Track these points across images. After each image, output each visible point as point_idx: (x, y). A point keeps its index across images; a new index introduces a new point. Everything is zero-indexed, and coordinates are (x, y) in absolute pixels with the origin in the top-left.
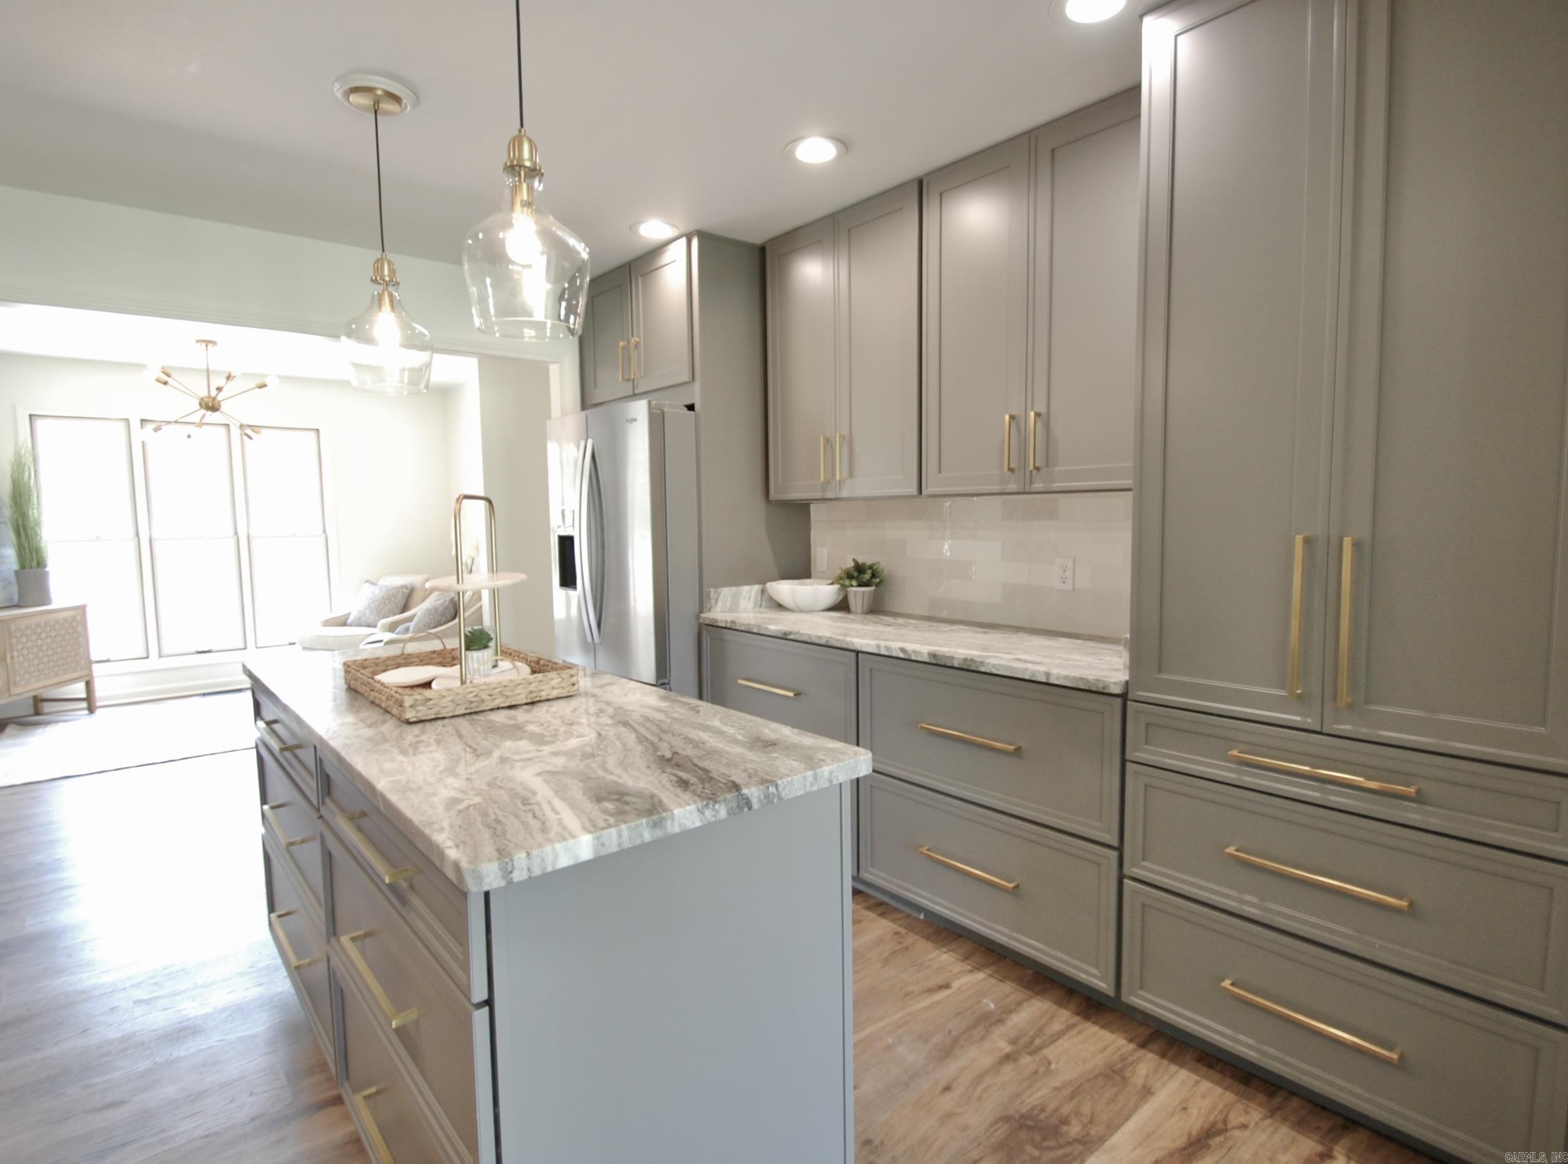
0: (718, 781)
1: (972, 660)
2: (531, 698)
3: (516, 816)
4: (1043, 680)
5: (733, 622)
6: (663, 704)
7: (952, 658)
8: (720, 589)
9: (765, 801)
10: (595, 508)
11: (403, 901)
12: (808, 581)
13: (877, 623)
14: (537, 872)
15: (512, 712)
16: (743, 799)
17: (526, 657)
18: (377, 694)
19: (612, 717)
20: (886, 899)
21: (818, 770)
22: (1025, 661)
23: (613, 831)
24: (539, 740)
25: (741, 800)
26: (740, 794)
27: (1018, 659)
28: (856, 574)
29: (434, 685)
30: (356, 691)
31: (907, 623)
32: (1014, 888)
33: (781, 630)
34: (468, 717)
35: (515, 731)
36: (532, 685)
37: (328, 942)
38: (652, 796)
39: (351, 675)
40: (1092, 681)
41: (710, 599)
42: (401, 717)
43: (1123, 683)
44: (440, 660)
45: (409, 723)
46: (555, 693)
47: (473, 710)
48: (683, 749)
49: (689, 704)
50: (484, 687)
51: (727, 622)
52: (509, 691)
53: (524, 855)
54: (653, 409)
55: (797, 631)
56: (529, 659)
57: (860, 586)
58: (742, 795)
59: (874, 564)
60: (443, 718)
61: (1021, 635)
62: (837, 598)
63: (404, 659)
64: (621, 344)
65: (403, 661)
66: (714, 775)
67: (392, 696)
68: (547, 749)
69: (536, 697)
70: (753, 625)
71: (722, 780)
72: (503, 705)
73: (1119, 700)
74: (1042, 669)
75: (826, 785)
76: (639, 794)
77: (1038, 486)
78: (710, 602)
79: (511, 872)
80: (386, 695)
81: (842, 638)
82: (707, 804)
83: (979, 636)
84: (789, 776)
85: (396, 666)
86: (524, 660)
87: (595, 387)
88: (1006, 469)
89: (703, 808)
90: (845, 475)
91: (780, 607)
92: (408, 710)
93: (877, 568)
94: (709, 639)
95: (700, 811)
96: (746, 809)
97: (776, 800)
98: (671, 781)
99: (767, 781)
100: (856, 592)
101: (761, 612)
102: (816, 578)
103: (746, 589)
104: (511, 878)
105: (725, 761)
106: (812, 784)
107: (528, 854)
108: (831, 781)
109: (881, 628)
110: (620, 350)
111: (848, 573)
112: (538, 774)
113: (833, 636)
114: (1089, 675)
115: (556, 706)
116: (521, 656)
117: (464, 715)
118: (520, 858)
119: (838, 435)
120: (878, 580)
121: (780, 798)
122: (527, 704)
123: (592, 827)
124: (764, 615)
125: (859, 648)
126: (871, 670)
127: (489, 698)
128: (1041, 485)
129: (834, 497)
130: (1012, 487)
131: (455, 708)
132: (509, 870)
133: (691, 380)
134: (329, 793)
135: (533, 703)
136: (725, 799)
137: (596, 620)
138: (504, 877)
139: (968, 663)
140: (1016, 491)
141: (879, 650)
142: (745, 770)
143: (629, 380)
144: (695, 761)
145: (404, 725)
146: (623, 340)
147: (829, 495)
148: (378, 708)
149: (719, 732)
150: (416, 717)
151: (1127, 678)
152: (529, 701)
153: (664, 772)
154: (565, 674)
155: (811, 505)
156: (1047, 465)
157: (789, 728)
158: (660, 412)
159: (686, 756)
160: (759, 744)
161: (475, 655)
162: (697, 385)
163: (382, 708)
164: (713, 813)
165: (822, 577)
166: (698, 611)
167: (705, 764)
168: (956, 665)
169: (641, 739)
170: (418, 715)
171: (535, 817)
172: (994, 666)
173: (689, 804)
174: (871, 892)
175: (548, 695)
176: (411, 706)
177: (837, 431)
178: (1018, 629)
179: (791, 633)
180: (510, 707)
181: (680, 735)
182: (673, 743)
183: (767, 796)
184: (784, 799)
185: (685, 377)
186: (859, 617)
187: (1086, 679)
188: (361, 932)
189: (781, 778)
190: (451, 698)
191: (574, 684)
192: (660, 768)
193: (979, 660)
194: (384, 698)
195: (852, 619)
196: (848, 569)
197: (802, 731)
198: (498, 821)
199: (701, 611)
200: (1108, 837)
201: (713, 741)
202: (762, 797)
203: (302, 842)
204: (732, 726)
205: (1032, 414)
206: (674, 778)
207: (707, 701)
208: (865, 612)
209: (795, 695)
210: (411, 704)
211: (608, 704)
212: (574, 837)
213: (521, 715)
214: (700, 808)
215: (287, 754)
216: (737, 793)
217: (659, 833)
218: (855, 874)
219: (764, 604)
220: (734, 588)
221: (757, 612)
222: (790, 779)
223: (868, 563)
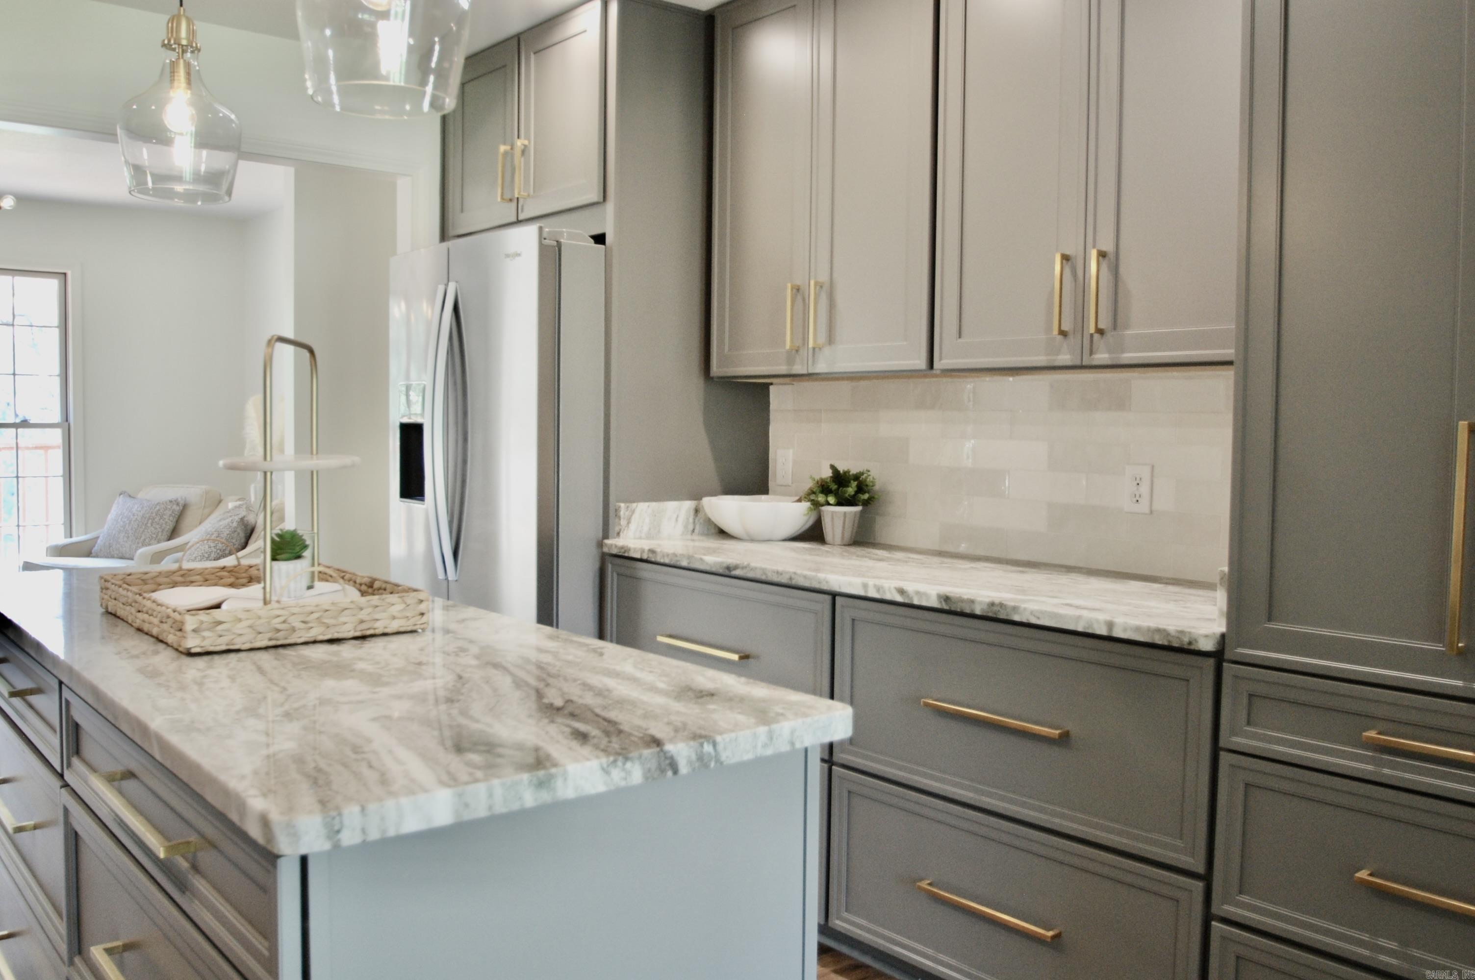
0: (630, 735)
1: (1001, 605)
2: (361, 631)
3: (345, 765)
4: (1103, 631)
5: (652, 551)
6: (551, 645)
7: (972, 602)
8: (634, 505)
9: (697, 765)
10: (455, 383)
11: (183, 886)
12: (763, 497)
13: (863, 556)
14: (374, 835)
15: (334, 648)
16: (666, 758)
17: (354, 578)
18: (146, 616)
19: (477, 657)
20: (867, 960)
21: (774, 726)
22: (1078, 607)
23: (481, 787)
24: (375, 680)
25: (663, 758)
26: (662, 750)
27: (1067, 605)
28: (834, 487)
29: (224, 606)
30: (115, 615)
31: (909, 558)
32: (1053, 937)
33: (722, 563)
34: (272, 651)
35: (341, 670)
36: (363, 612)
37: (71, 963)
38: (537, 749)
39: (109, 592)
40: (1173, 633)
41: (619, 518)
42: (180, 646)
43: (1218, 636)
44: (232, 580)
45: (190, 654)
46: (394, 626)
47: (279, 643)
48: (581, 697)
49: (587, 645)
50: (295, 610)
51: (643, 551)
52: (331, 618)
53: (356, 809)
54: (545, 239)
55: (746, 563)
56: (358, 581)
57: (839, 504)
58: (665, 753)
59: (862, 474)
60: (238, 651)
61: (1073, 576)
62: (807, 522)
63: (182, 576)
64: (503, 148)
65: (180, 579)
66: (625, 727)
67: (168, 617)
68: (385, 691)
69: (369, 629)
70: (682, 555)
71: (636, 733)
72: (321, 638)
73: (1211, 662)
74: (1102, 617)
75: (785, 748)
76: (520, 747)
77: (1101, 357)
78: (620, 524)
79: (338, 832)
80: (159, 615)
81: (813, 574)
82: (615, 761)
83: (1014, 576)
84: (732, 731)
85: (171, 585)
86: (351, 582)
87: (462, 211)
88: (1055, 331)
89: (608, 766)
90: (822, 338)
91: (722, 533)
92: (190, 635)
93: (866, 480)
94: (615, 575)
95: (606, 771)
96: (670, 773)
97: (712, 764)
98: (563, 733)
99: (701, 737)
100: (833, 513)
101: (693, 540)
102: (775, 493)
103: (672, 505)
104: (339, 840)
105: (640, 712)
106: (765, 746)
107: (363, 809)
108: (792, 744)
109: (870, 563)
110: (500, 158)
111: (822, 486)
112: (375, 719)
113: (799, 572)
114: (1168, 625)
115: (396, 643)
116: (347, 576)
117: (267, 648)
118: (351, 814)
119: (812, 283)
120: (866, 496)
121: (718, 761)
122: (355, 638)
123: (451, 780)
124: (697, 544)
125: (836, 588)
126: (853, 620)
127: (303, 626)
128: (1106, 356)
129: (804, 372)
130: (1065, 358)
131: (255, 638)
132: (336, 828)
133: (602, 200)
134: (77, 752)
135: (363, 638)
136: (640, 757)
137: (452, 547)
138: (329, 837)
139: (995, 608)
140: (1069, 363)
141: (866, 591)
142: (669, 723)
143: (511, 200)
144: (598, 711)
145: (183, 657)
146: (505, 144)
147: (798, 369)
148: (146, 637)
149: (633, 680)
150: (202, 647)
151: (1223, 629)
152: (358, 634)
153: (552, 721)
154: (411, 598)
155: (771, 387)
156: (1115, 327)
157: (733, 676)
158: (555, 243)
159: (586, 706)
160: (689, 693)
161: (285, 567)
162: (610, 207)
163: (152, 636)
164: (623, 774)
165: (785, 492)
166: (600, 535)
167: (612, 715)
168: (978, 612)
169: (519, 684)
170: (202, 645)
171: (370, 766)
172: (1032, 613)
173: (588, 759)
174: (844, 949)
175: (385, 628)
176: (194, 631)
177: (812, 274)
178: (1070, 569)
179: (736, 567)
180: (331, 641)
181: (575, 680)
182: (566, 690)
183: (701, 758)
184: (725, 763)
185: (594, 196)
186: (837, 550)
187: (1165, 630)
188: (119, 943)
189: (721, 733)
190: (249, 622)
191: (422, 614)
192: (547, 717)
193: (1012, 604)
194: (156, 621)
195: (827, 552)
196: (822, 480)
197: (751, 681)
198: (318, 770)
199: (606, 536)
200: (1190, 860)
201: (621, 689)
202: (694, 757)
203: (35, 827)
204: (651, 672)
205: (1094, 254)
206: (568, 730)
207: (611, 641)
208: (845, 543)
209: (741, 658)
210: (194, 627)
211: (471, 642)
212: (426, 791)
213: (346, 651)
214: (605, 766)
215: (16, 701)
216: (658, 749)
217: (545, 797)
218: (822, 923)
219: (697, 531)
220: (654, 505)
221: (688, 540)
222: (733, 735)
223: (854, 471)
